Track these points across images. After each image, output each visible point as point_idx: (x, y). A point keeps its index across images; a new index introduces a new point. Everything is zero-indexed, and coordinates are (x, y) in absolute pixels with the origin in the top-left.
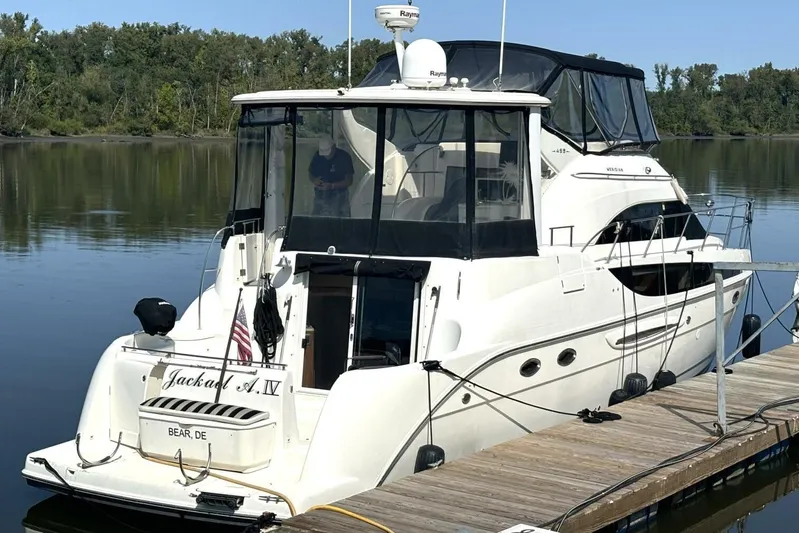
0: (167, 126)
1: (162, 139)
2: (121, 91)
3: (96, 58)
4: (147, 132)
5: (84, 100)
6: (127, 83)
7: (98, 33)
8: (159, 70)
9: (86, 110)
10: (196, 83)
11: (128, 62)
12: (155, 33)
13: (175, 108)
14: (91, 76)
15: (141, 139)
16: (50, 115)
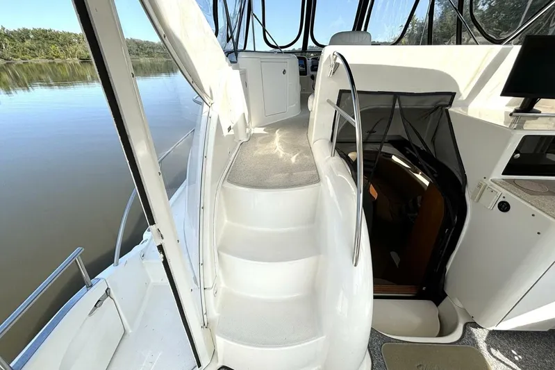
0: (57, 57)
1: (57, 61)
2: (40, 47)
3: (28, 38)
4: (53, 59)
5: (28, 49)
6: (40, 45)
7: (26, 32)
8: (49, 41)
9: (30, 53)
10: (62, 45)
11: (39, 39)
12: (44, 31)
13: (58, 52)
14: (28, 43)
15: (51, 61)
16: (19, 54)
